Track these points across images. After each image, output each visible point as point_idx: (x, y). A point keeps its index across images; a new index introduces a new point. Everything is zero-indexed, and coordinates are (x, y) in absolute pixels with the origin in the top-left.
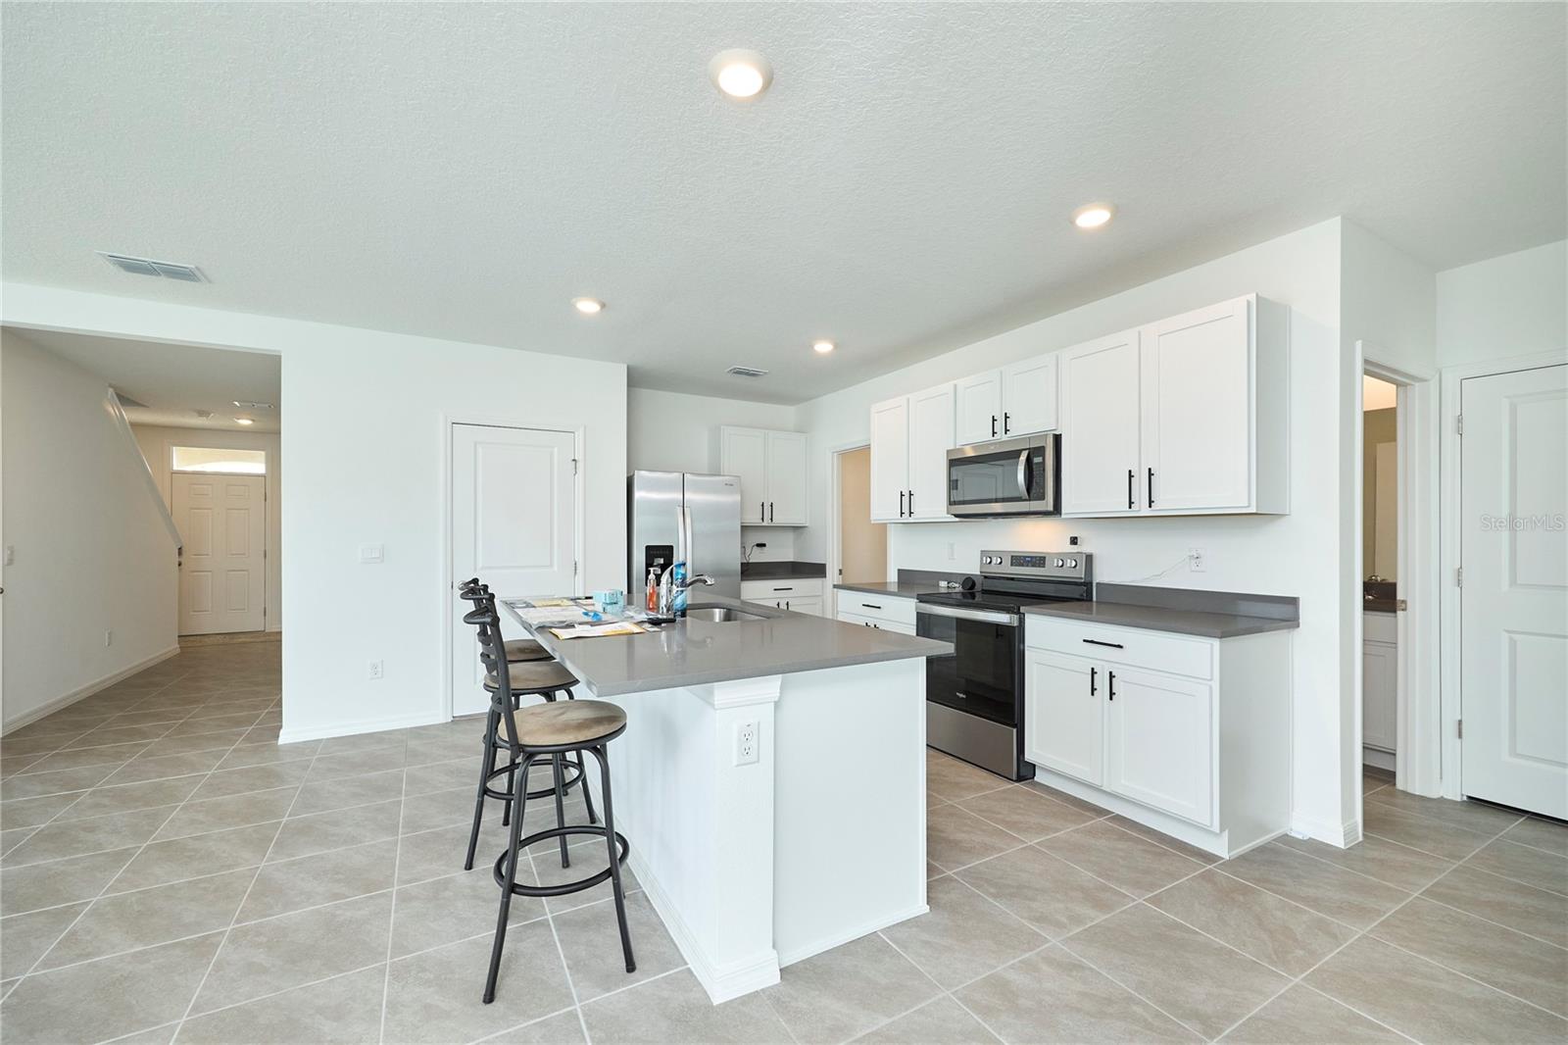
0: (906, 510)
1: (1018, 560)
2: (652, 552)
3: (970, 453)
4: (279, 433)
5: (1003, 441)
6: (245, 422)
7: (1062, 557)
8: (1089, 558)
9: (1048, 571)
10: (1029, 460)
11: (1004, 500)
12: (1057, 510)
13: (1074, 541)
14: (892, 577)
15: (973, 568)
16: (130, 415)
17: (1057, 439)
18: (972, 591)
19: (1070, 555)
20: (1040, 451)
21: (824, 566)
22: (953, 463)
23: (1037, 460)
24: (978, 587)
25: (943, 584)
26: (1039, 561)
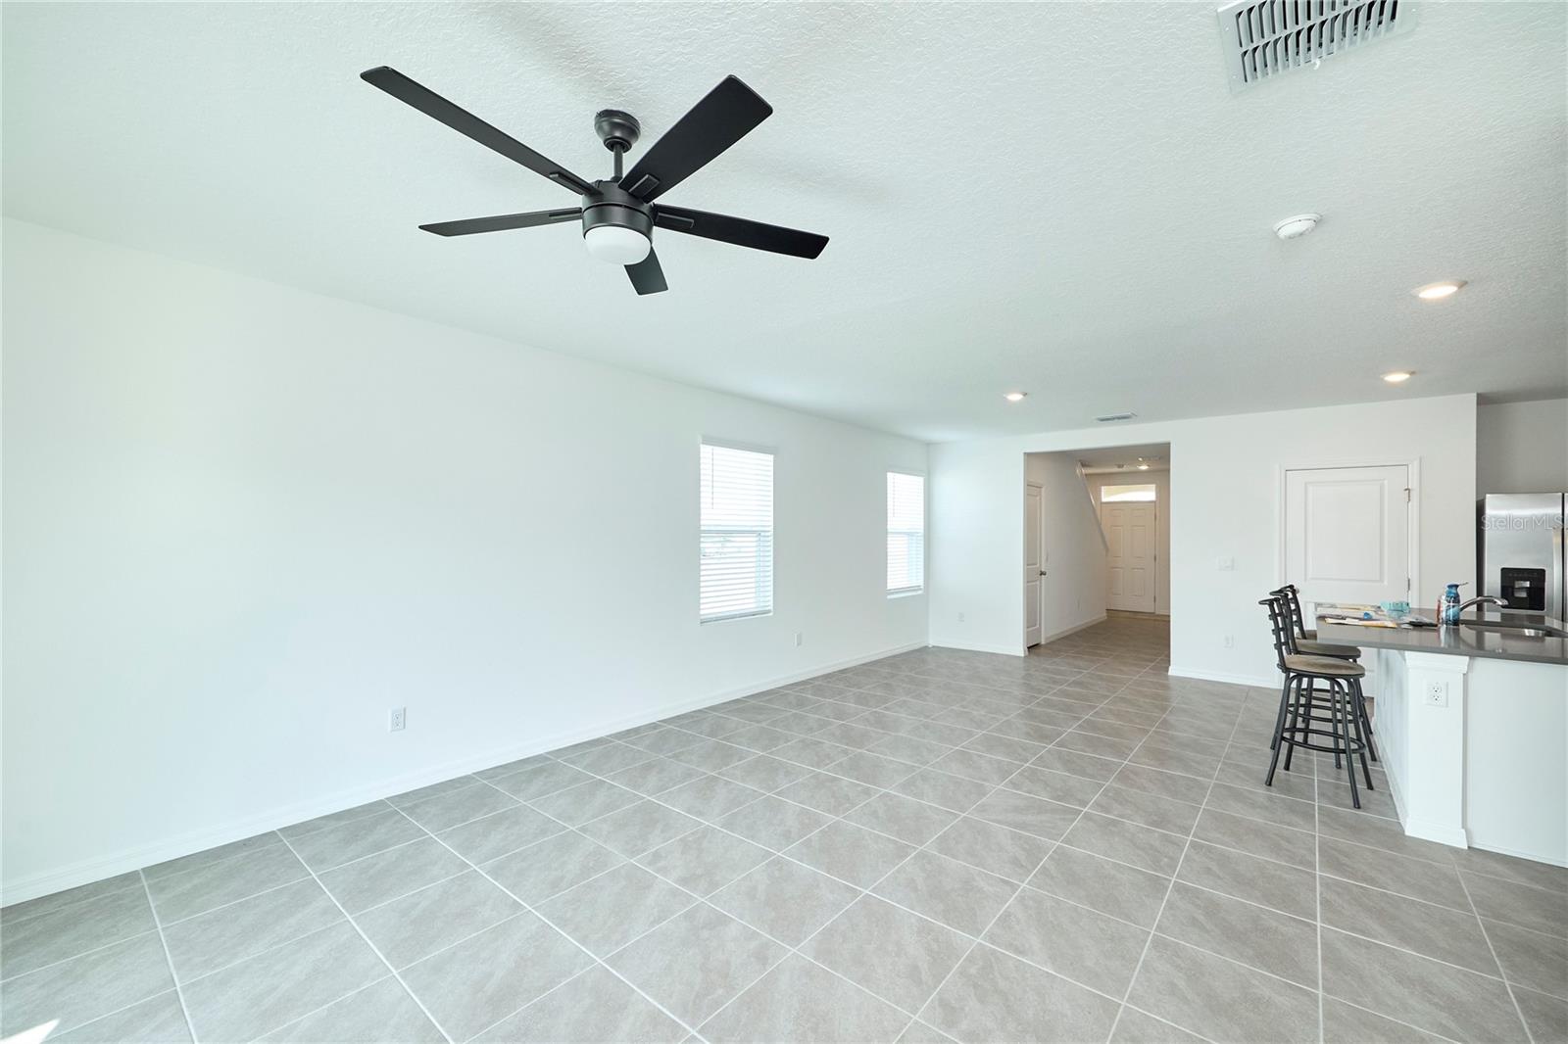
4: (1169, 470)
6: (1144, 468)
16: (1085, 471)
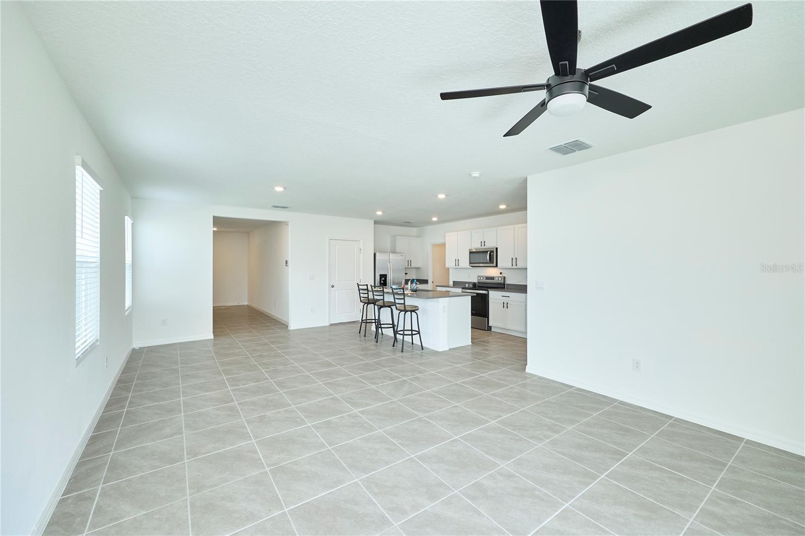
0: (457, 264)
1: (487, 278)
2: (381, 276)
3: (474, 251)
5: (483, 248)
7: (498, 277)
8: (504, 277)
9: (495, 281)
10: (490, 254)
11: (483, 263)
12: (497, 266)
13: (501, 273)
14: (451, 283)
15: (476, 281)
17: (497, 248)
18: (475, 286)
19: (500, 277)
20: (493, 252)
21: (427, 280)
22: (471, 253)
23: (492, 254)
24: (477, 286)
25: (467, 285)
26: (493, 278)
